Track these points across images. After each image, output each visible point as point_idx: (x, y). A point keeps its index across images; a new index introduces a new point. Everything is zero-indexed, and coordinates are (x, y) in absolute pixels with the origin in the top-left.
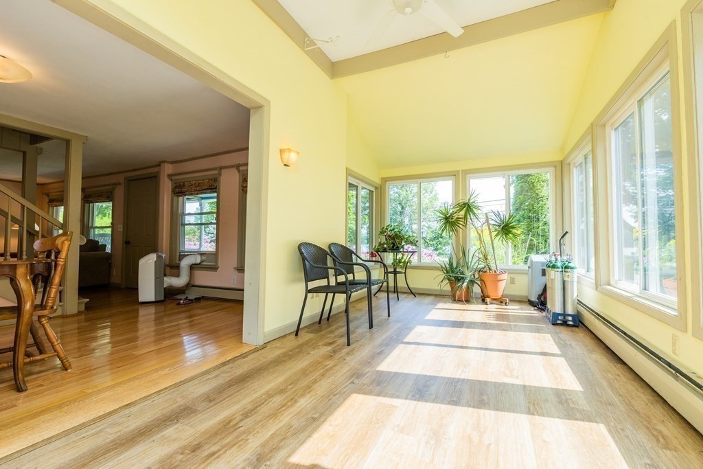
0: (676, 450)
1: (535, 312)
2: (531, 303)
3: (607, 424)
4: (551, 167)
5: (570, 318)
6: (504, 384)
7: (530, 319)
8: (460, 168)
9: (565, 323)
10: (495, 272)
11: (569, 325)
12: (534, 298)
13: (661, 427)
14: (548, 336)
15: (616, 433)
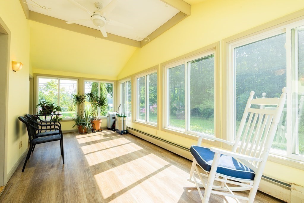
0: (163, 153)
1: (112, 132)
2: (108, 129)
3: (152, 153)
4: (113, 82)
5: (125, 132)
6: (128, 154)
7: (114, 134)
8: (81, 76)
9: (124, 134)
10: (98, 119)
11: (125, 134)
12: (110, 127)
13: (158, 150)
14: (123, 138)
15: (154, 154)
